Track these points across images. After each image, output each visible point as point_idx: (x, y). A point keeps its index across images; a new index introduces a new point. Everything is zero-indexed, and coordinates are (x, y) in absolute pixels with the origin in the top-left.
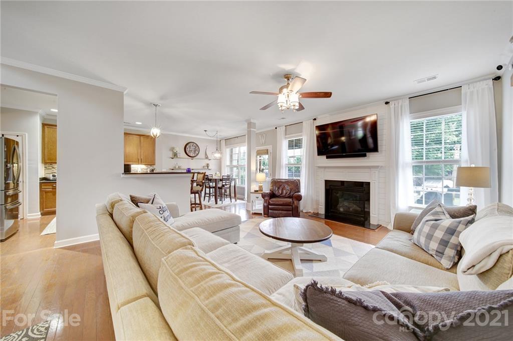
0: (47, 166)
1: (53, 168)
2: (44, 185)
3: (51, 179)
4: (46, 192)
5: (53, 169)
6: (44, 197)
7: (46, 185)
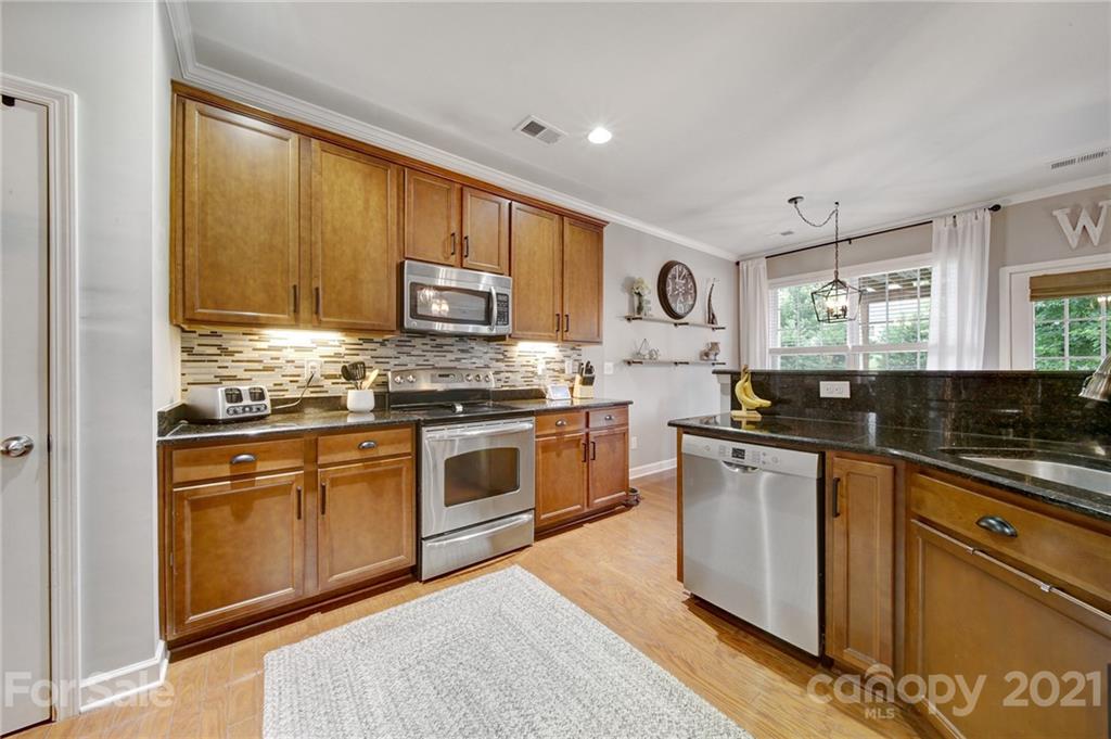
0: (195, 341)
1: (225, 352)
2: (186, 462)
3: (221, 415)
4: (199, 505)
5: (225, 360)
6: (188, 536)
7: (197, 461)
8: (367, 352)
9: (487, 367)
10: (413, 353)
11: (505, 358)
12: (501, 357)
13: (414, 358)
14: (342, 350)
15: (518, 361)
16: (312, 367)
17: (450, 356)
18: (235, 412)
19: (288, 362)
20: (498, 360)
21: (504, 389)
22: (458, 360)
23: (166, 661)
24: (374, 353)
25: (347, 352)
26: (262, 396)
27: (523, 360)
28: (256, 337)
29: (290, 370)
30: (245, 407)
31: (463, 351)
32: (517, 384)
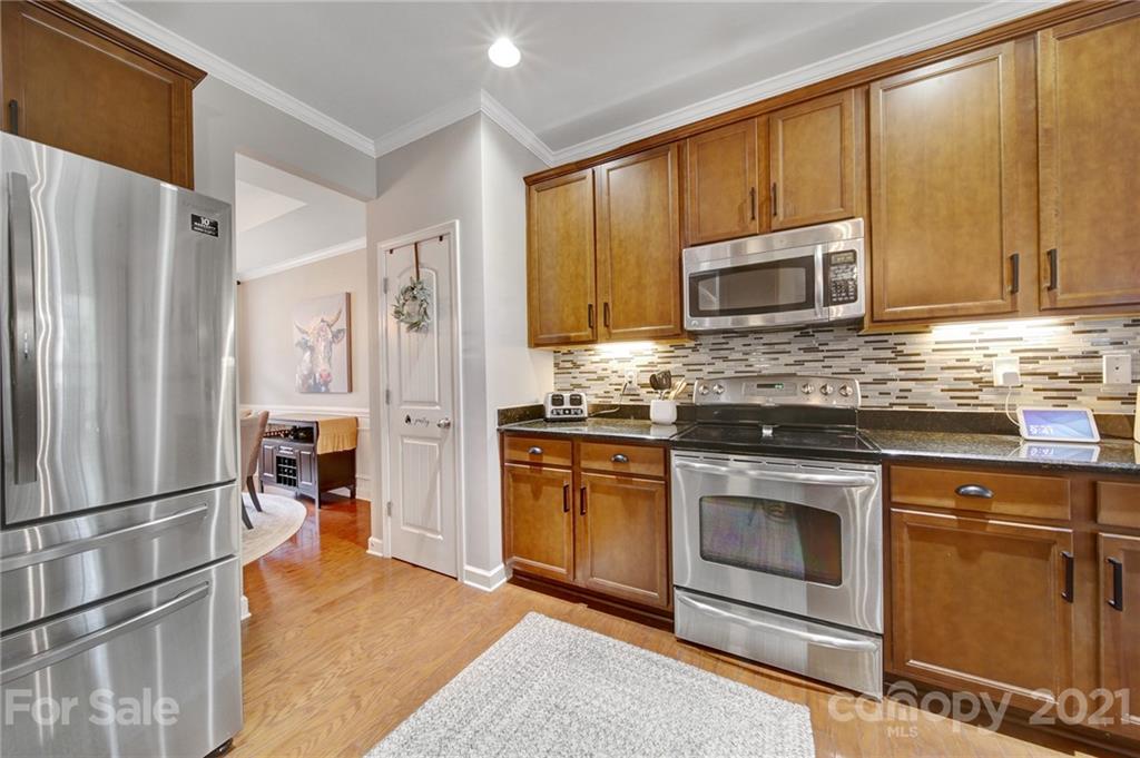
0: (559, 359)
2: (512, 445)
3: (549, 415)
8: (678, 359)
9: (856, 371)
10: (730, 358)
11: (898, 356)
12: (889, 354)
13: (732, 363)
14: (655, 359)
15: (933, 360)
16: (631, 377)
17: (785, 359)
18: (558, 414)
19: (614, 372)
20: (880, 361)
21: (895, 408)
22: (800, 363)
23: (505, 580)
24: (684, 360)
25: (660, 360)
26: (580, 402)
27: (950, 359)
28: (592, 353)
29: (615, 379)
30: (565, 410)
31: (806, 350)
32: (929, 402)
